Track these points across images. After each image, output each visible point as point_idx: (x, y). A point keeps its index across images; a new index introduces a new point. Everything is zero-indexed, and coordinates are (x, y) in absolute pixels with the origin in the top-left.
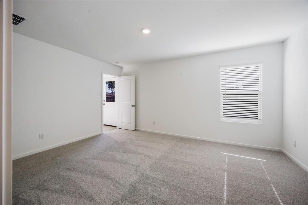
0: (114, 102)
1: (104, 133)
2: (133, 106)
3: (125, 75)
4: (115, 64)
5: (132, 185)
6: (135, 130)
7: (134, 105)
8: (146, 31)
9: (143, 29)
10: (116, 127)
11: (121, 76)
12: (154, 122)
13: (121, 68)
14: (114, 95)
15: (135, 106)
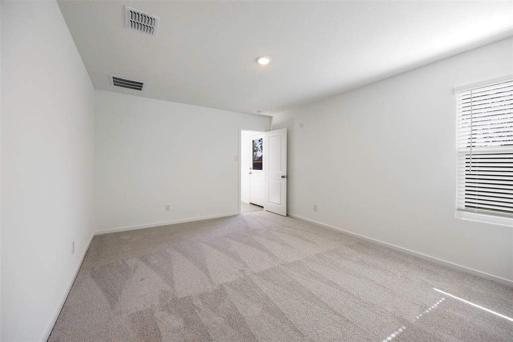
0: (262, 169)
1: (242, 214)
2: (283, 177)
3: (276, 128)
4: (257, 113)
5: (221, 286)
6: (287, 215)
7: (285, 175)
8: (264, 61)
9: (257, 59)
10: (263, 207)
11: (270, 131)
12: (315, 207)
13: (271, 118)
14: (262, 161)
15: (287, 177)
